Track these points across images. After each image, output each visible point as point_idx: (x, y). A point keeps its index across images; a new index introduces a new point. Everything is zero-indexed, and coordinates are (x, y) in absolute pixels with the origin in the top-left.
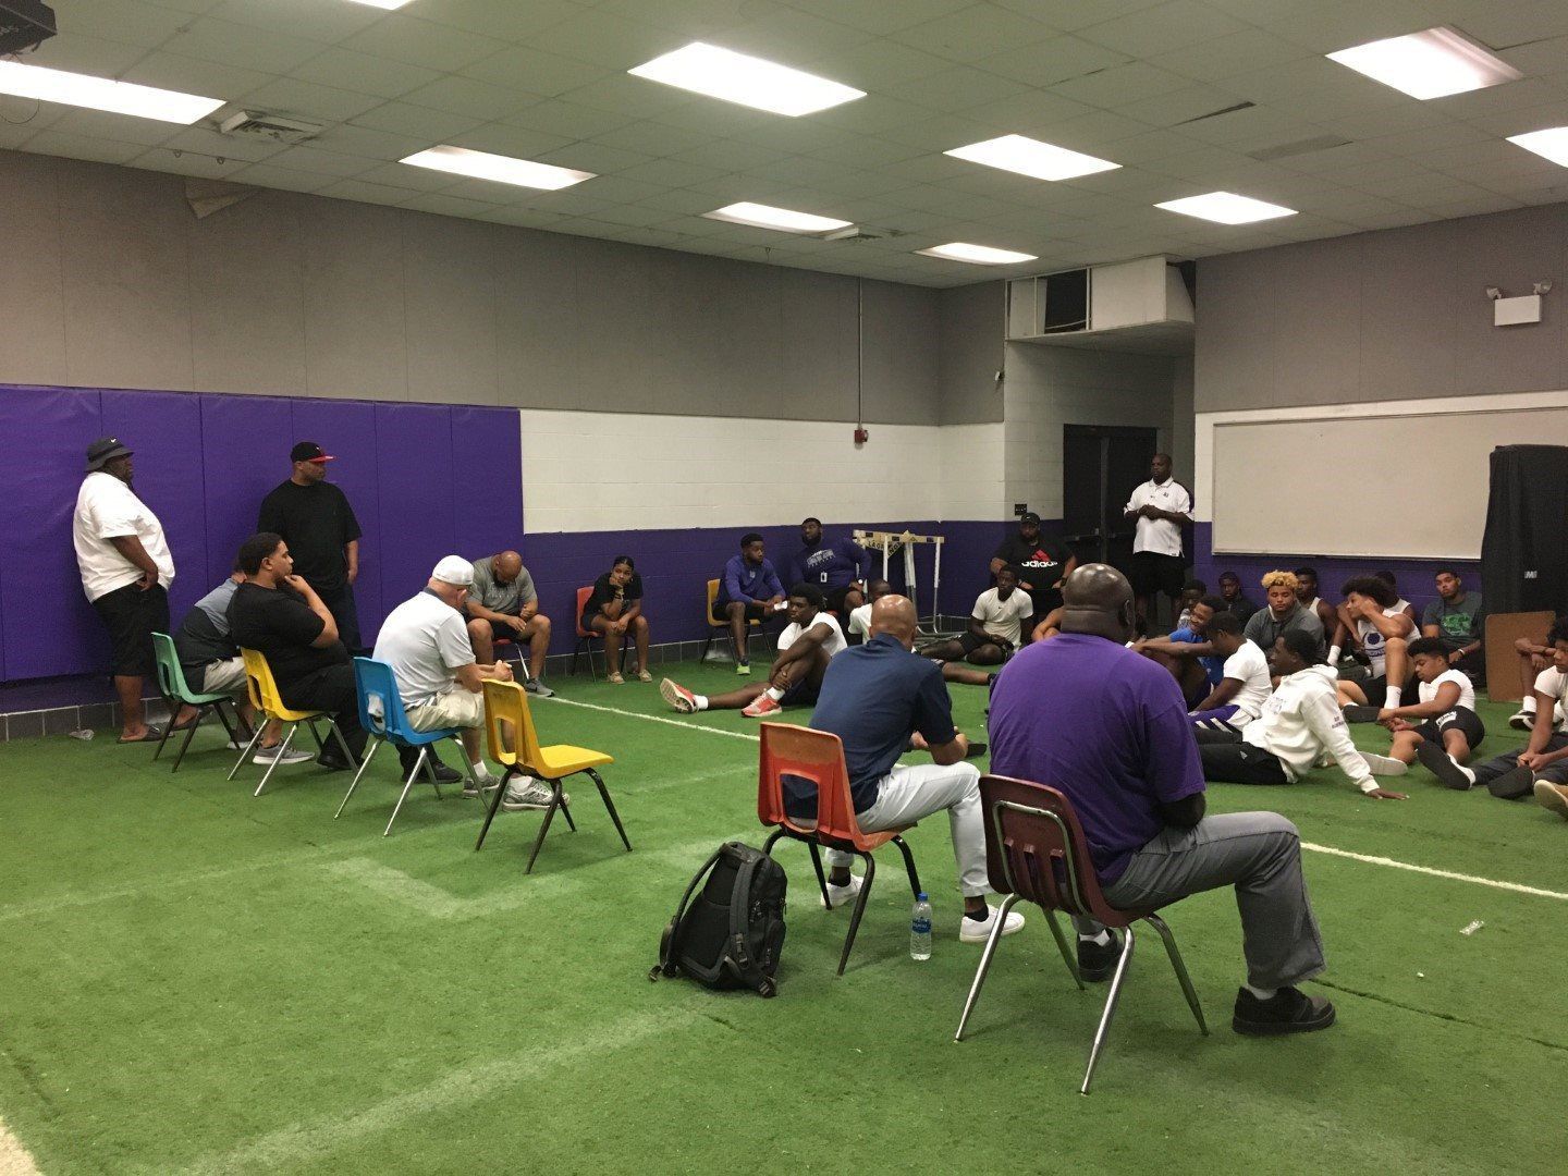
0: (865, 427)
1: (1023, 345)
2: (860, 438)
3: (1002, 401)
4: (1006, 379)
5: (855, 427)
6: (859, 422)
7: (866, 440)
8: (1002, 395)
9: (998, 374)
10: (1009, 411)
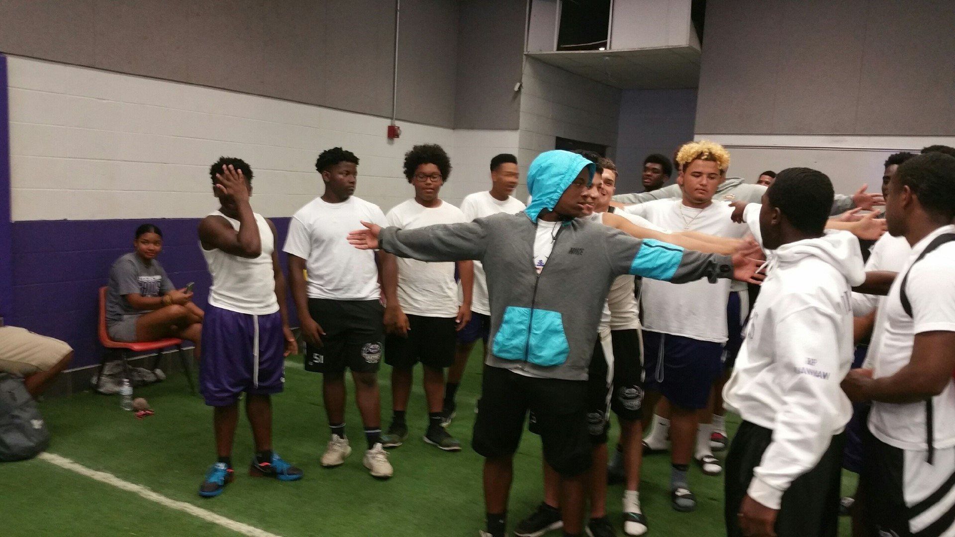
0: (398, 123)
1: (537, 60)
2: (393, 133)
3: (517, 111)
4: (523, 90)
5: (387, 123)
6: (392, 119)
7: (398, 136)
8: (519, 104)
9: (518, 85)
10: (524, 120)
